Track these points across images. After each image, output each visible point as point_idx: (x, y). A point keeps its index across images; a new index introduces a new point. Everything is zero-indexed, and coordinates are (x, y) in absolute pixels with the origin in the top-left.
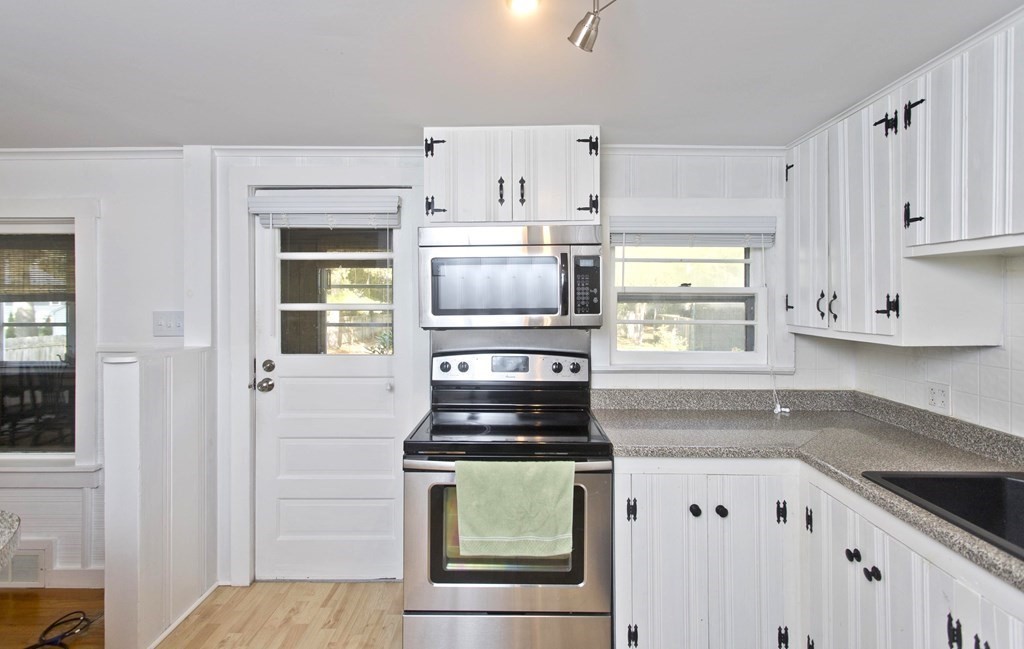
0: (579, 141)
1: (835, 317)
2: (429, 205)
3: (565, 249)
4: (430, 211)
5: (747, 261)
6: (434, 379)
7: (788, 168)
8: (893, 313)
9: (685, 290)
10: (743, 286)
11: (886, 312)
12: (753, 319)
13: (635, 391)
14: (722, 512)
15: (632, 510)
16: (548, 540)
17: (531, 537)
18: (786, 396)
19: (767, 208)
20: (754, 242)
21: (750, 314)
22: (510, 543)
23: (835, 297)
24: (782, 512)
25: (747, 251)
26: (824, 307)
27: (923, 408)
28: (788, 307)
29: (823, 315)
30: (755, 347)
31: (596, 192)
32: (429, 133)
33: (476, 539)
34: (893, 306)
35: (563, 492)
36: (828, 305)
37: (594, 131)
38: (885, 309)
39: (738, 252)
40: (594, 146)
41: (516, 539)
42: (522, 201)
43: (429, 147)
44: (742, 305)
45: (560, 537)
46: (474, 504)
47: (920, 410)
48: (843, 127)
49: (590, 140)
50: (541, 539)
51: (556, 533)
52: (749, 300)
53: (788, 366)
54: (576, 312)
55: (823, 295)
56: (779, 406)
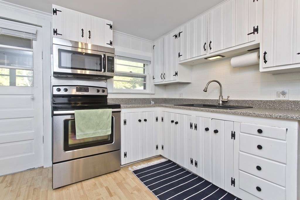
0: (107, 24)
1: (165, 78)
2: (55, 32)
3: (104, 53)
4: (55, 34)
5: (144, 68)
6: (54, 94)
7: (154, 46)
8: (176, 75)
9: (131, 73)
10: (143, 73)
11: (175, 75)
12: (145, 82)
13: (119, 98)
14: (145, 120)
15: (125, 122)
16: (105, 131)
17: (100, 131)
18: (153, 99)
19: (148, 55)
20: (146, 63)
21: (145, 81)
22: (93, 133)
23: (165, 74)
24: (157, 119)
25: (144, 65)
26: (162, 77)
28: (154, 79)
29: (162, 78)
30: (146, 88)
31: (112, 40)
32: (55, 7)
33: (82, 133)
34: (176, 74)
36: (163, 76)
39: (141, 65)
40: (111, 27)
41: (95, 132)
42: (89, 38)
43: (55, 12)
44: (143, 79)
45: (108, 130)
46: (81, 123)
48: (166, 37)
49: (110, 25)
50: (102, 131)
51: (107, 128)
52: (144, 77)
53: (153, 92)
54: (107, 72)
55: (162, 74)
56: (152, 102)
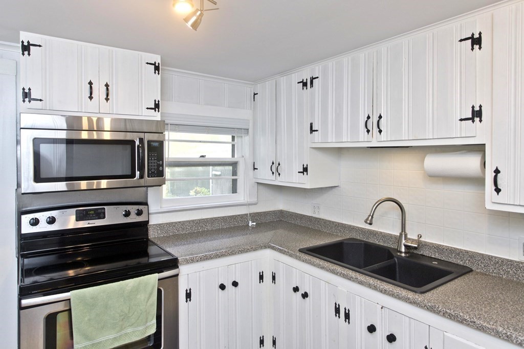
0: (147, 63)
1: (279, 174)
2: (26, 95)
3: (142, 135)
4: (27, 100)
5: (233, 143)
6: (23, 232)
7: (255, 94)
8: (305, 173)
9: (202, 159)
10: (231, 157)
11: (303, 172)
12: (236, 175)
13: (176, 223)
14: (235, 284)
15: (188, 296)
16: (141, 328)
17: (129, 330)
18: (254, 216)
19: (244, 115)
20: (236, 132)
21: (234, 173)
22: (115, 339)
23: (279, 164)
24: (261, 277)
25: (233, 138)
26: (274, 170)
27: (311, 215)
28: (255, 169)
29: (273, 173)
30: (238, 191)
31: (158, 98)
32: (25, 37)
33: (88, 343)
34: (305, 170)
35: (151, 294)
36: (276, 169)
37: (157, 59)
38: (302, 171)
39: (228, 138)
40: (157, 68)
41: (119, 334)
42: (107, 99)
43: (26, 48)
44: (231, 168)
45: (148, 324)
46: (86, 319)
47: (310, 217)
48: (283, 80)
49: (154, 64)
50: (136, 329)
51: (147, 322)
52: (234, 165)
53: (254, 200)
54: (148, 177)
55: (273, 163)
56: (250, 222)
